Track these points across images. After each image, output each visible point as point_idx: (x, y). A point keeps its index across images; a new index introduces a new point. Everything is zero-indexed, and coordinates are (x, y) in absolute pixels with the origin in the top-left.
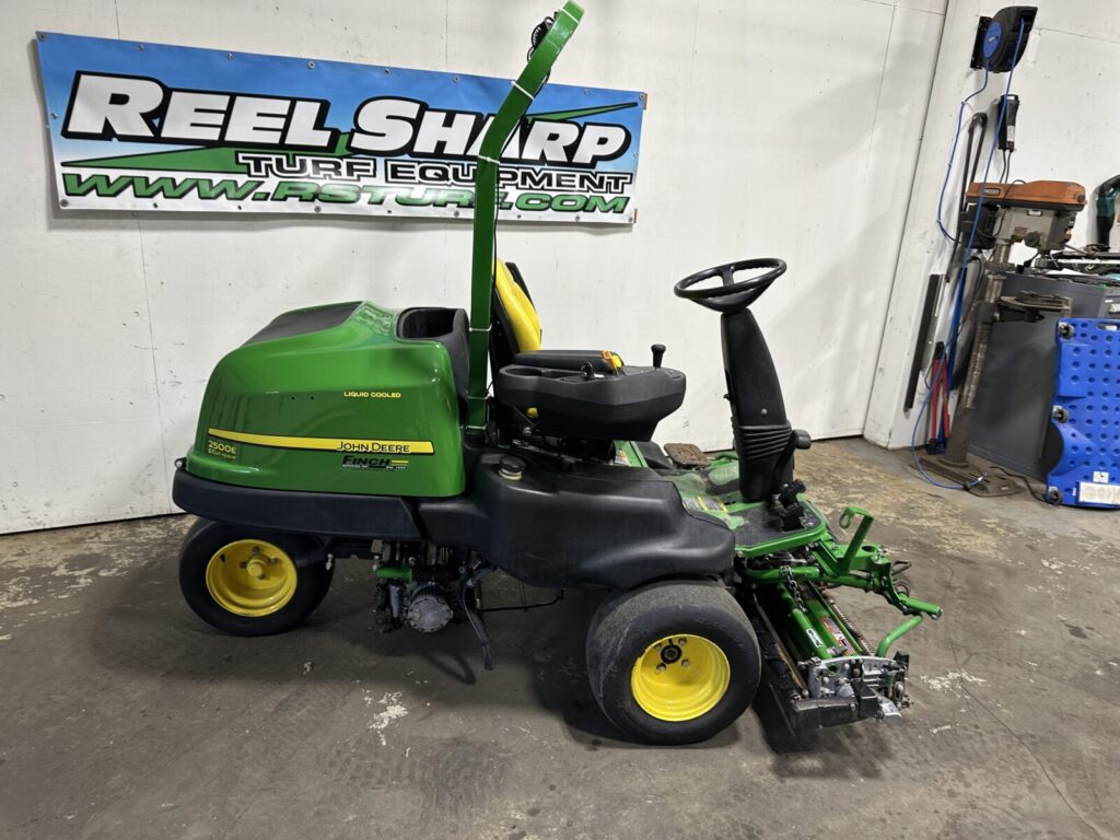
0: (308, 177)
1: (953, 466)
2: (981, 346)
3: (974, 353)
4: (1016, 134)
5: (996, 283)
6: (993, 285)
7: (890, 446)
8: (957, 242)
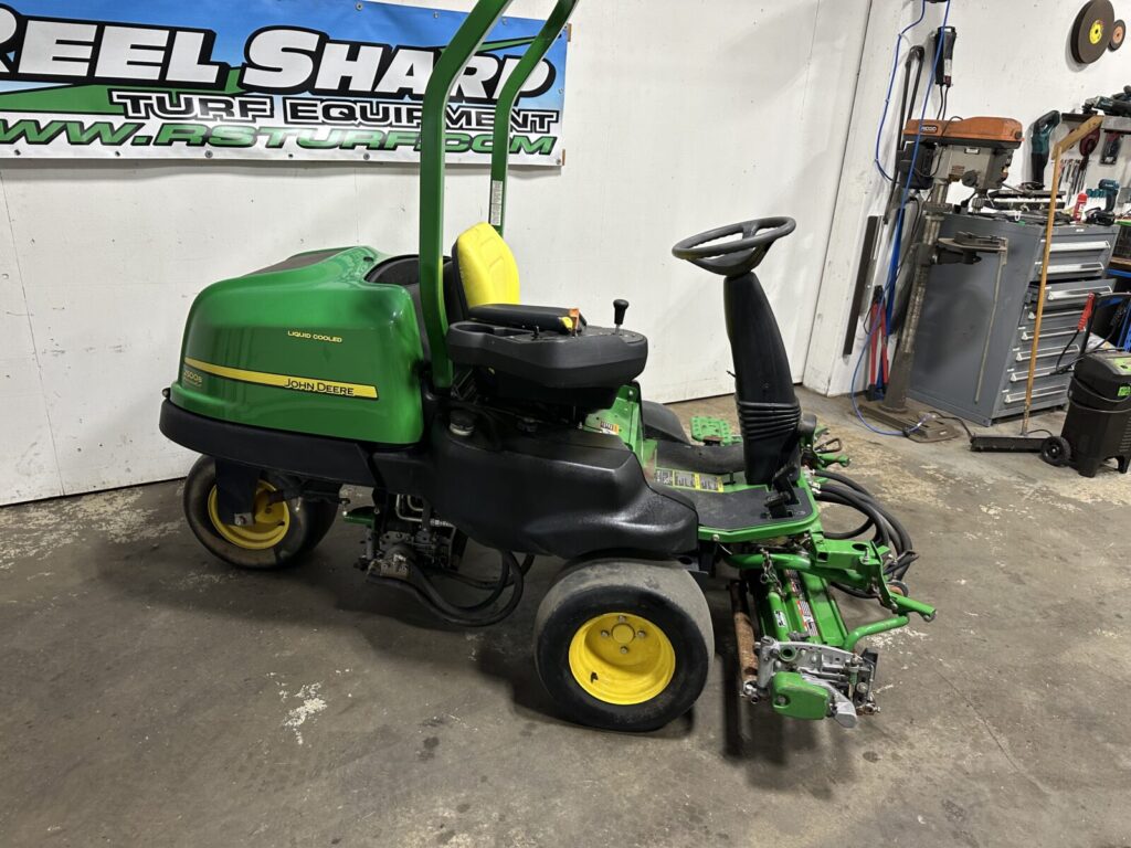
0: (196, 118)
1: (892, 412)
2: (920, 289)
3: (912, 297)
4: (953, 69)
5: (934, 224)
6: (930, 227)
7: (829, 394)
8: (895, 182)
